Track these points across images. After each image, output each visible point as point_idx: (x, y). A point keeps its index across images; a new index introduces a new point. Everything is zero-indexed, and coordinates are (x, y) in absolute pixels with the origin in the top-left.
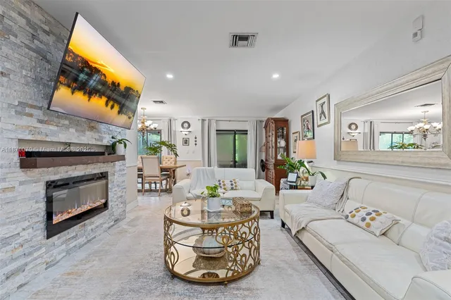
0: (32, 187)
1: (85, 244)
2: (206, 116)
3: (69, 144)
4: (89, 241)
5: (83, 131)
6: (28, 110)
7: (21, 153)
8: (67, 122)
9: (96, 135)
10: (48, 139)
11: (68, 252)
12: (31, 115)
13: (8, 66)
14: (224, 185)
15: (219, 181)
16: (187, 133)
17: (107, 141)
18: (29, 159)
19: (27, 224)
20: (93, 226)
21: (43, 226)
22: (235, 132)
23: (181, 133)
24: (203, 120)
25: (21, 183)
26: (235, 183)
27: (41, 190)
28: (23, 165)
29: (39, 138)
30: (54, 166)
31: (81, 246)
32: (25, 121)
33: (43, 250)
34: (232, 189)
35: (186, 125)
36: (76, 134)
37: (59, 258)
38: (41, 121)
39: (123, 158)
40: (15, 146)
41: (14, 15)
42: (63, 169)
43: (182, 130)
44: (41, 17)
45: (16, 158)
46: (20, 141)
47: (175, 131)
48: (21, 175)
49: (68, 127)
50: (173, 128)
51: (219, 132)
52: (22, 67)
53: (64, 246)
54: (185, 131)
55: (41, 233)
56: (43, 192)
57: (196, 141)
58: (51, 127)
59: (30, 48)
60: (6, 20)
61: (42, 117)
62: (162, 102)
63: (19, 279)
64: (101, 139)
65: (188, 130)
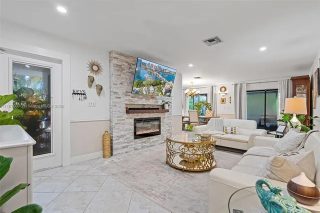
0: (130, 120)
1: (149, 146)
2: (238, 82)
3: (144, 105)
4: (151, 146)
5: (149, 100)
6: (128, 94)
7: (127, 108)
8: (142, 96)
9: (155, 101)
10: (135, 103)
11: (143, 147)
12: (129, 95)
13: (123, 80)
14: (226, 130)
15: (224, 127)
16: (224, 95)
17: (160, 103)
18: (129, 110)
19: (128, 132)
20: (153, 140)
21: (133, 134)
22: (266, 92)
23: (220, 95)
24: (236, 85)
25: (127, 118)
26: (235, 129)
27: (132, 121)
28: (127, 112)
29: (132, 103)
30: (137, 113)
31: (148, 147)
32: (128, 98)
33: (133, 143)
34: (232, 133)
35: (223, 89)
36: (145, 101)
37: (139, 148)
38: (132, 97)
39: (168, 111)
40: (124, 106)
41: (124, 63)
42: (140, 114)
43: (220, 92)
44: (133, 60)
45: (125, 110)
46: (126, 104)
47: (216, 94)
48: (126, 116)
49: (142, 98)
50: (214, 92)
51: (249, 92)
52: (127, 80)
53: (140, 144)
54: (222, 94)
55: (133, 137)
56: (133, 122)
57: (230, 100)
58: (136, 99)
59: (129, 73)
60: (122, 66)
61: (133, 96)
62: (199, 78)
63: (126, 150)
64: (157, 102)
65: (225, 93)
